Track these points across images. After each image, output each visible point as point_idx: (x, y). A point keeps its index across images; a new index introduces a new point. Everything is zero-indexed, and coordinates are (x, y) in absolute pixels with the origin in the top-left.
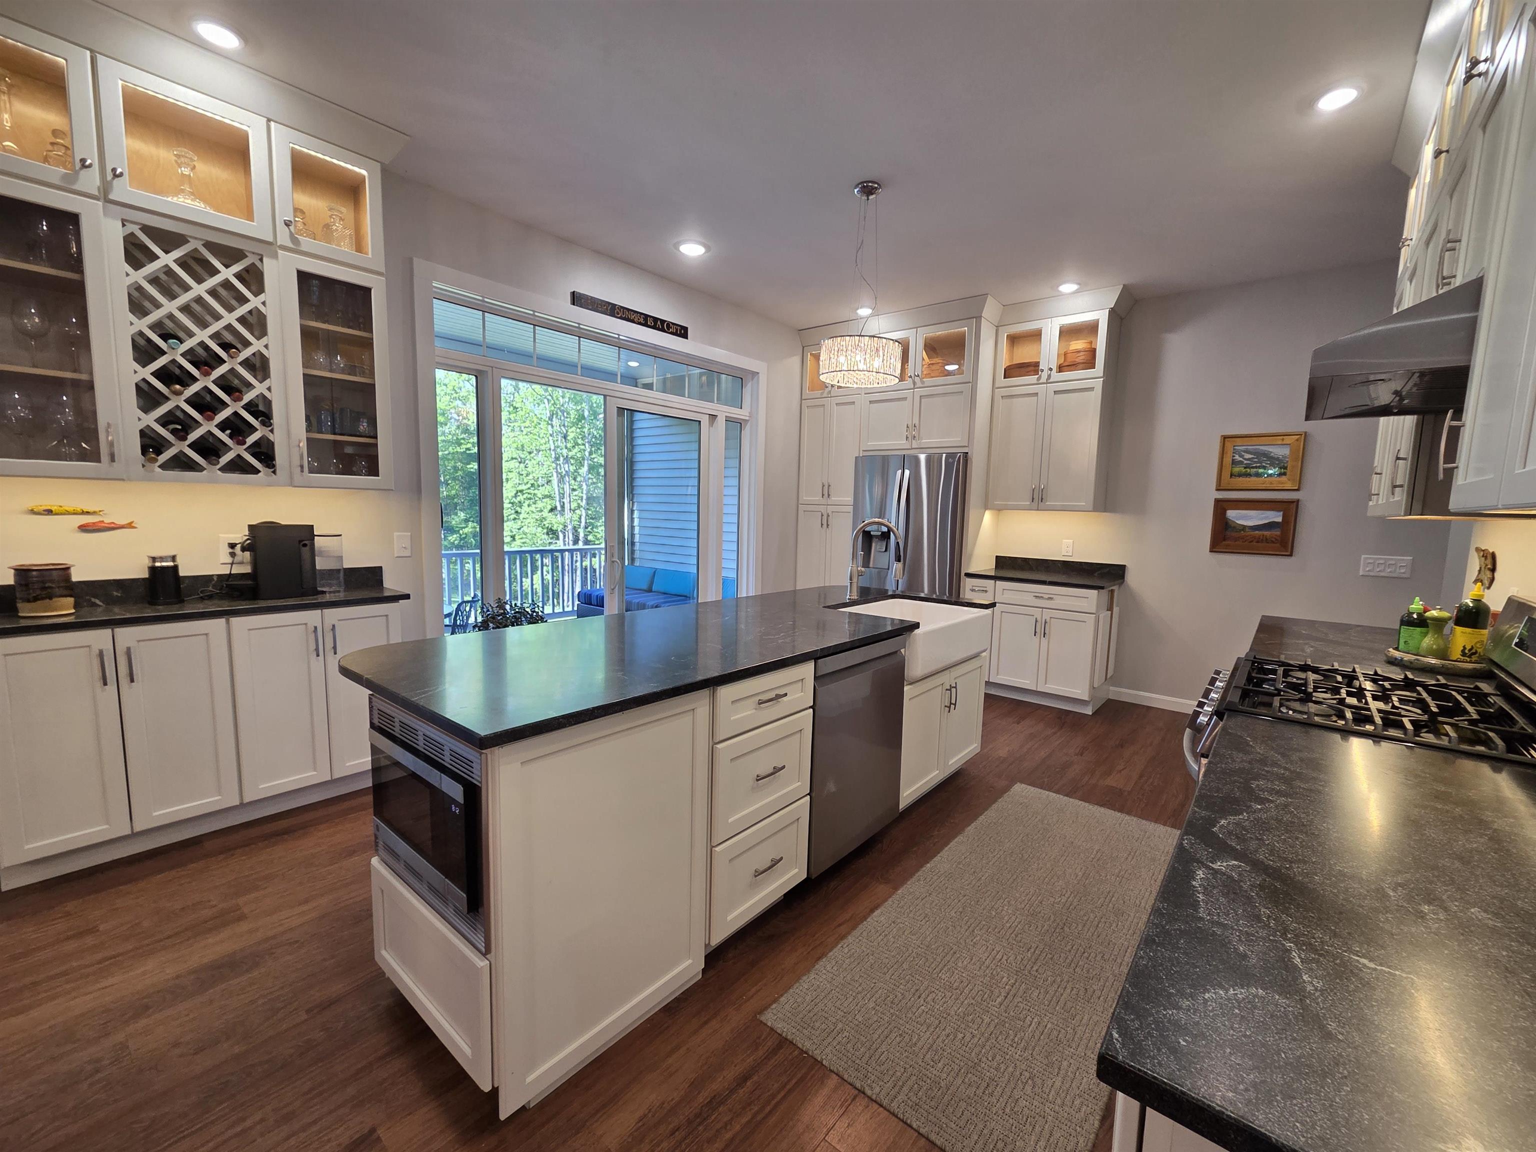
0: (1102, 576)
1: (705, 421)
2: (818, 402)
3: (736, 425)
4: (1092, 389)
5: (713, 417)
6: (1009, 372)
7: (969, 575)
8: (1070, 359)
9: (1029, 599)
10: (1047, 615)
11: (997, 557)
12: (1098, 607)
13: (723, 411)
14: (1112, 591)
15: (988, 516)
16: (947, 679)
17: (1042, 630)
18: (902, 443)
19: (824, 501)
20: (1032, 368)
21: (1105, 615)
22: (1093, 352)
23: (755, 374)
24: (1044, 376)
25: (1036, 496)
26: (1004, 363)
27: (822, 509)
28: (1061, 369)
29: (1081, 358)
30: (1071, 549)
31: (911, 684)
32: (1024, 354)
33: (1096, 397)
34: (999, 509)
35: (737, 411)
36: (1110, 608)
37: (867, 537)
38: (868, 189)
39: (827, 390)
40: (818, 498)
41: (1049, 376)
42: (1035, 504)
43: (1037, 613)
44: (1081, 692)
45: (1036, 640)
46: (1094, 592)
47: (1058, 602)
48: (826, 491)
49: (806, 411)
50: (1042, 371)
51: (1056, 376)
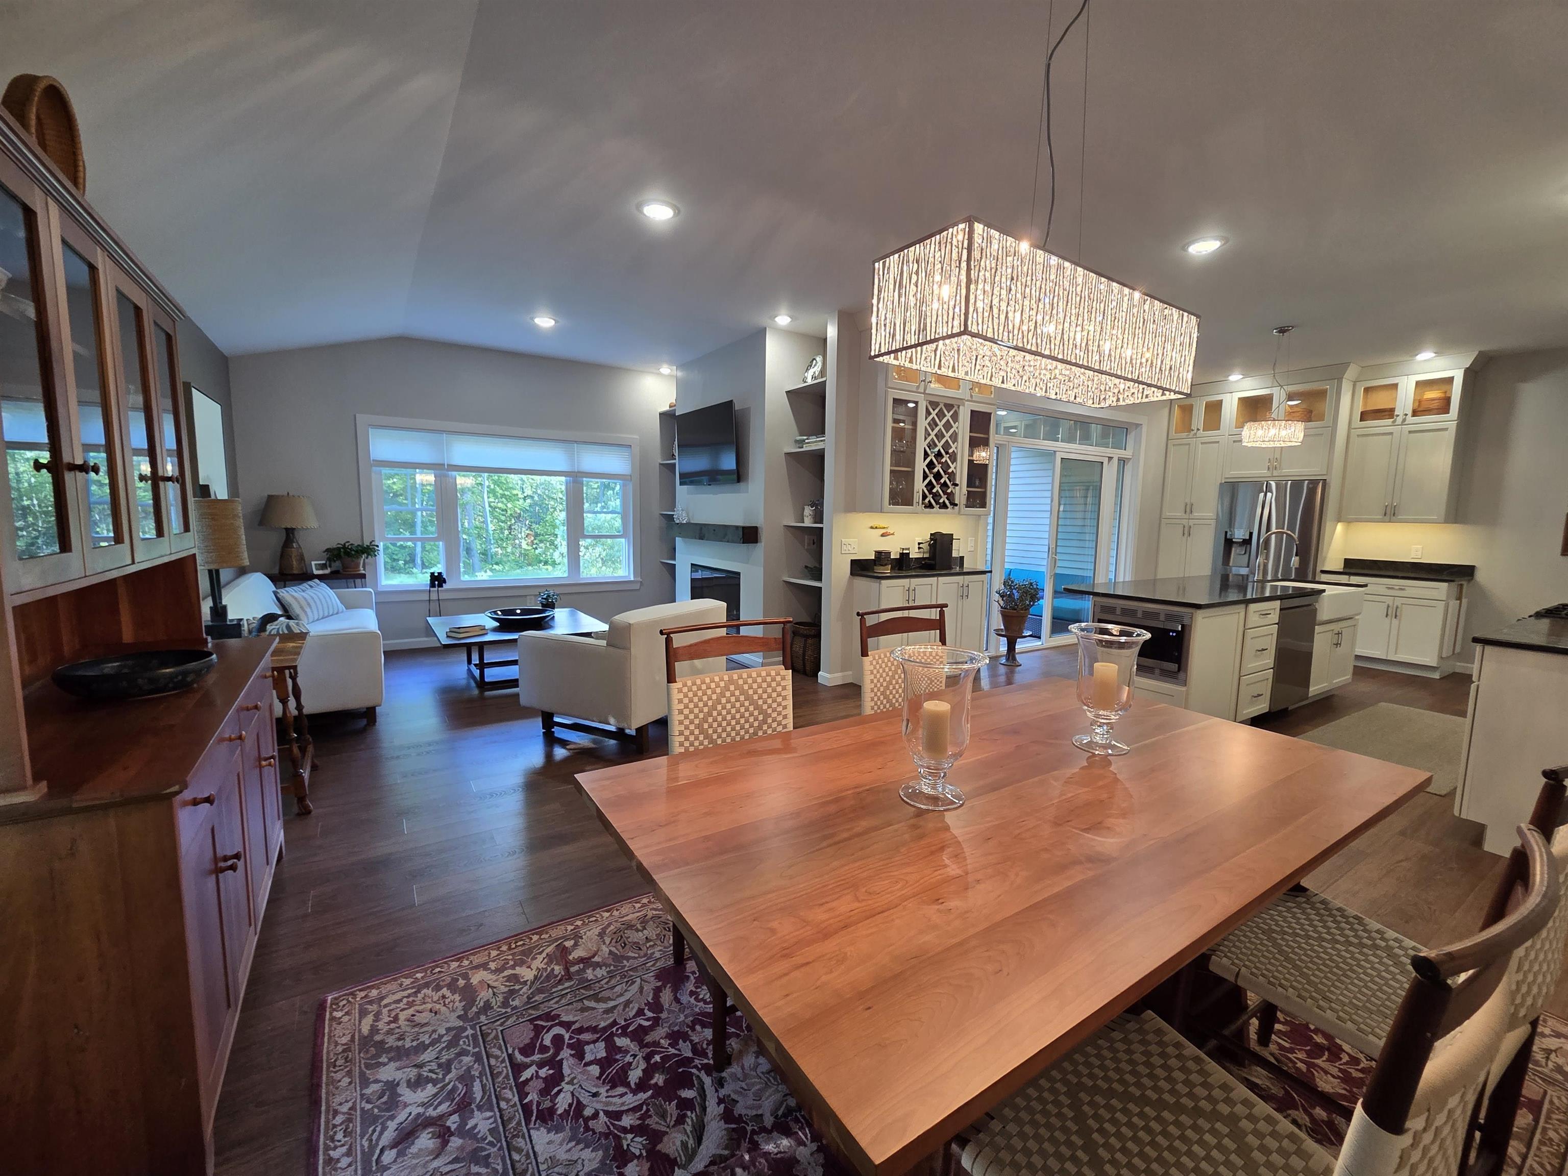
0: (1452, 574)
1: (1106, 461)
2: (1185, 441)
3: (1123, 462)
4: (1446, 429)
5: (1110, 458)
6: (1364, 416)
7: (1323, 572)
8: (1425, 406)
9: (1382, 590)
10: (1398, 602)
11: (1346, 560)
12: (1448, 597)
13: (1117, 453)
14: (1461, 585)
15: (1340, 527)
16: (1335, 627)
17: (1393, 613)
18: (1265, 472)
19: (1186, 516)
20: (1389, 413)
21: (1454, 604)
22: (1447, 400)
23: (1138, 426)
24: (1399, 420)
25: (1388, 512)
26: (1359, 408)
27: (1185, 522)
28: (1415, 413)
29: (1435, 405)
30: (1420, 553)
31: (1319, 625)
32: (1380, 401)
33: (1450, 436)
34: (1349, 522)
35: (1123, 452)
36: (1459, 598)
37: (1229, 543)
38: (1282, 331)
39: (1193, 433)
40: (1180, 514)
41: (1404, 420)
42: (1387, 518)
43: (1389, 601)
44: (1430, 659)
45: (1387, 620)
46: (1445, 585)
47: (1409, 592)
48: (1189, 509)
49: (1172, 449)
50: (1398, 416)
51: (1410, 419)
